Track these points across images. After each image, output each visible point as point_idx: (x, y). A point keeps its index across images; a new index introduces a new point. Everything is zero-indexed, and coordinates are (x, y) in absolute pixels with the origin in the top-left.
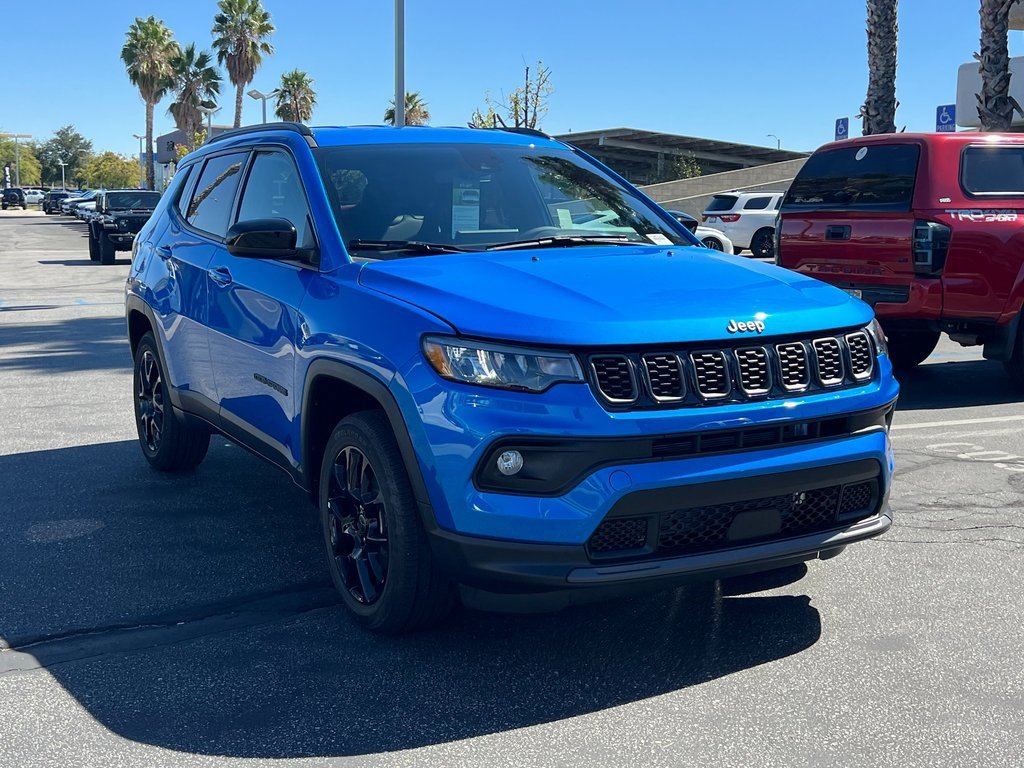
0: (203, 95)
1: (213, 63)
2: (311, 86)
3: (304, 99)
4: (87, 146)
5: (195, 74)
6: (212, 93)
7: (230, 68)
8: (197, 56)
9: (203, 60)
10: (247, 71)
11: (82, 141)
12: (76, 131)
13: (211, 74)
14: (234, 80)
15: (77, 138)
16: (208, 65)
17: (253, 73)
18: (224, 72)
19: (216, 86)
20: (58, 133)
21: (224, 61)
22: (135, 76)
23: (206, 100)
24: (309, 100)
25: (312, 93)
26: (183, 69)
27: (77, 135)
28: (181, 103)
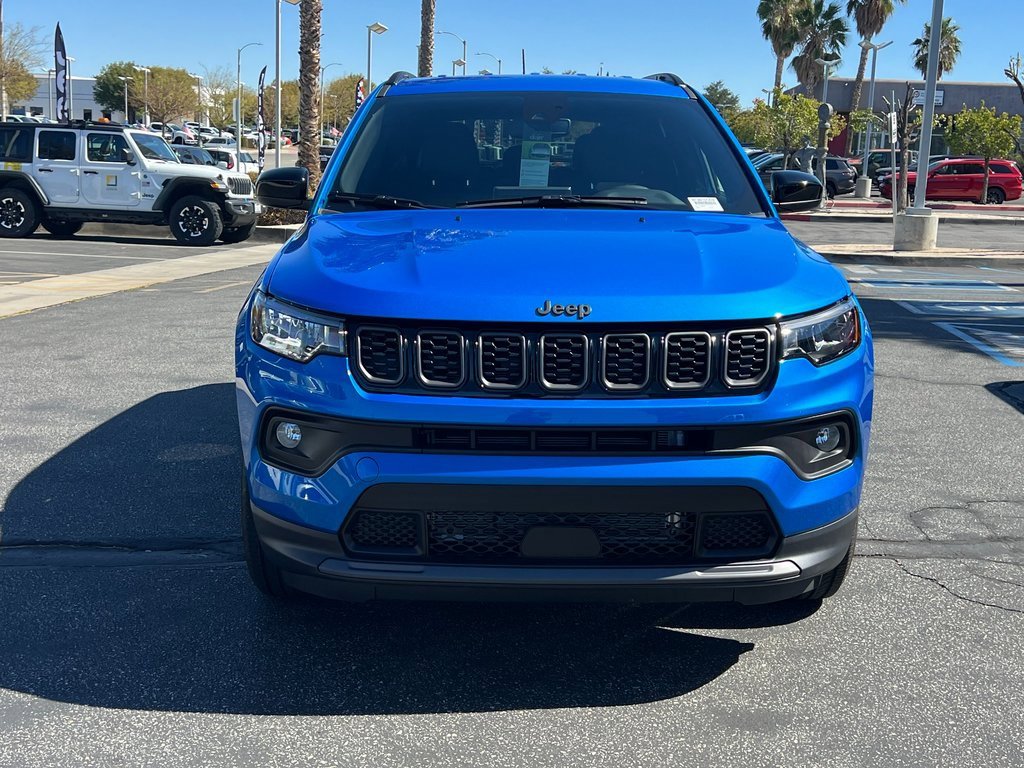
0: (827, 46)
1: (841, 14)
2: (956, 34)
3: (947, 48)
4: (734, 101)
5: (822, 26)
6: (837, 46)
7: (858, 18)
8: (826, 7)
9: (833, 10)
10: (876, 22)
11: (730, 96)
12: (725, 87)
13: (838, 25)
14: (862, 31)
15: (725, 93)
16: (836, 16)
17: (882, 22)
18: (852, 24)
19: (842, 38)
20: (707, 89)
21: (853, 11)
22: (768, 30)
23: (830, 52)
24: (953, 47)
25: (956, 41)
26: (810, 21)
27: (725, 91)
28: (805, 56)
